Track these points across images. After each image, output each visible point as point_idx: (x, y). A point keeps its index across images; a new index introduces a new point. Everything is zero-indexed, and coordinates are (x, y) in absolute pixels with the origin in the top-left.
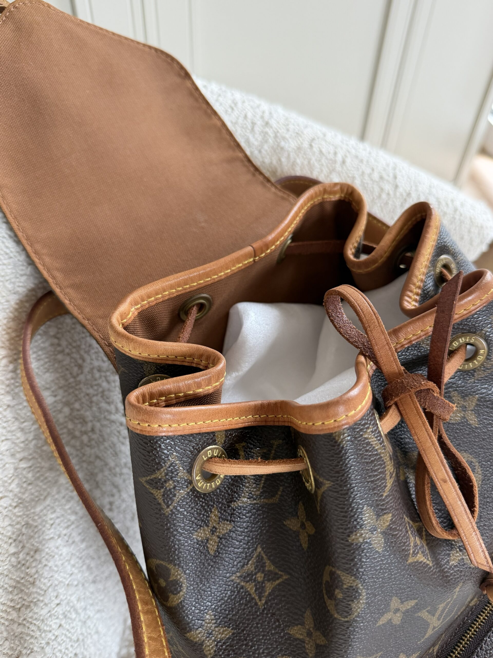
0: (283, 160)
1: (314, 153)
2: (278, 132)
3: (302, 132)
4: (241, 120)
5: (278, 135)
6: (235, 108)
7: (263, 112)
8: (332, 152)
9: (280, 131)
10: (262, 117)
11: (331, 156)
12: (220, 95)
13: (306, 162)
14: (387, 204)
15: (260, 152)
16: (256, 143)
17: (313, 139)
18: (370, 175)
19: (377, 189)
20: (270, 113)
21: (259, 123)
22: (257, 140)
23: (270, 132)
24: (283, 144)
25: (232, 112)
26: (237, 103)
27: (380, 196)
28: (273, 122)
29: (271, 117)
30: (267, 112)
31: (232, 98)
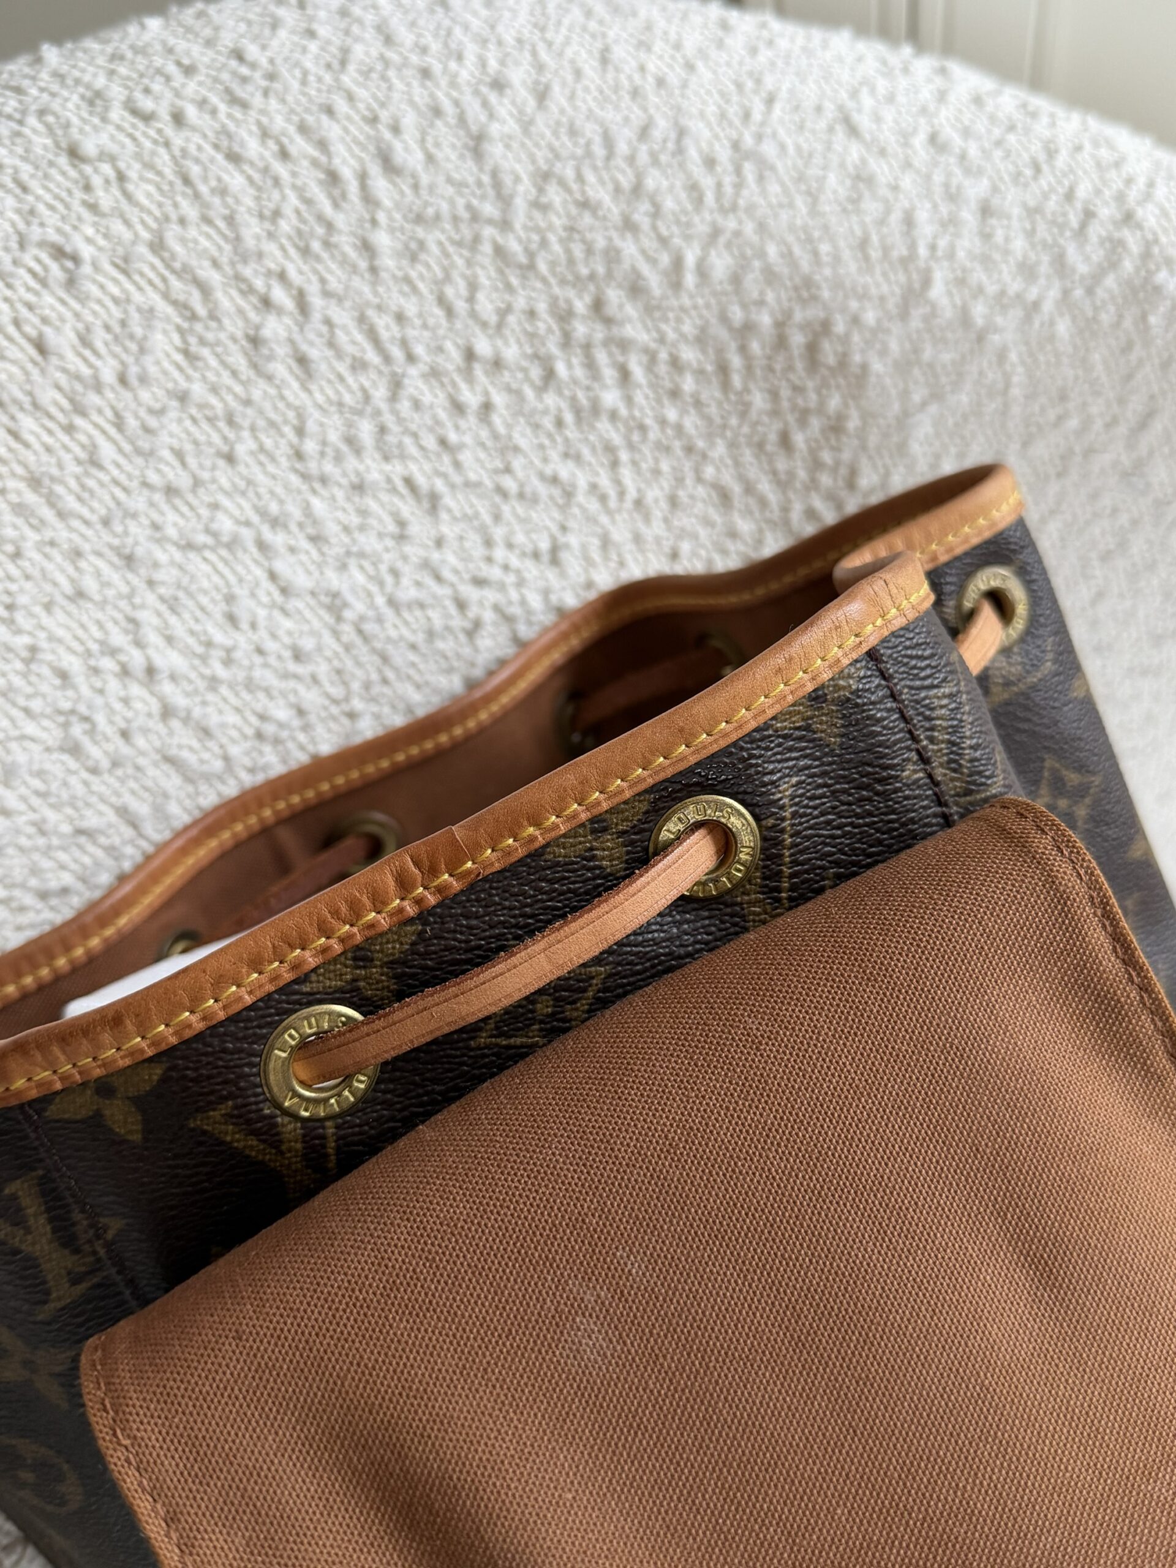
2: (1156, 241)
4: (1052, 204)
5: (1156, 250)
6: (1045, 168)
7: (1129, 181)
9: (1163, 239)
10: (1120, 198)
12: (1012, 128)
15: (1090, 291)
16: (1083, 269)
20: (1151, 184)
21: (1106, 212)
22: (1087, 259)
23: (1133, 241)
24: (1162, 276)
25: (1035, 178)
26: (1057, 151)
28: (1148, 215)
29: (1147, 196)
30: (1141, 182)
31: (1047, 133)
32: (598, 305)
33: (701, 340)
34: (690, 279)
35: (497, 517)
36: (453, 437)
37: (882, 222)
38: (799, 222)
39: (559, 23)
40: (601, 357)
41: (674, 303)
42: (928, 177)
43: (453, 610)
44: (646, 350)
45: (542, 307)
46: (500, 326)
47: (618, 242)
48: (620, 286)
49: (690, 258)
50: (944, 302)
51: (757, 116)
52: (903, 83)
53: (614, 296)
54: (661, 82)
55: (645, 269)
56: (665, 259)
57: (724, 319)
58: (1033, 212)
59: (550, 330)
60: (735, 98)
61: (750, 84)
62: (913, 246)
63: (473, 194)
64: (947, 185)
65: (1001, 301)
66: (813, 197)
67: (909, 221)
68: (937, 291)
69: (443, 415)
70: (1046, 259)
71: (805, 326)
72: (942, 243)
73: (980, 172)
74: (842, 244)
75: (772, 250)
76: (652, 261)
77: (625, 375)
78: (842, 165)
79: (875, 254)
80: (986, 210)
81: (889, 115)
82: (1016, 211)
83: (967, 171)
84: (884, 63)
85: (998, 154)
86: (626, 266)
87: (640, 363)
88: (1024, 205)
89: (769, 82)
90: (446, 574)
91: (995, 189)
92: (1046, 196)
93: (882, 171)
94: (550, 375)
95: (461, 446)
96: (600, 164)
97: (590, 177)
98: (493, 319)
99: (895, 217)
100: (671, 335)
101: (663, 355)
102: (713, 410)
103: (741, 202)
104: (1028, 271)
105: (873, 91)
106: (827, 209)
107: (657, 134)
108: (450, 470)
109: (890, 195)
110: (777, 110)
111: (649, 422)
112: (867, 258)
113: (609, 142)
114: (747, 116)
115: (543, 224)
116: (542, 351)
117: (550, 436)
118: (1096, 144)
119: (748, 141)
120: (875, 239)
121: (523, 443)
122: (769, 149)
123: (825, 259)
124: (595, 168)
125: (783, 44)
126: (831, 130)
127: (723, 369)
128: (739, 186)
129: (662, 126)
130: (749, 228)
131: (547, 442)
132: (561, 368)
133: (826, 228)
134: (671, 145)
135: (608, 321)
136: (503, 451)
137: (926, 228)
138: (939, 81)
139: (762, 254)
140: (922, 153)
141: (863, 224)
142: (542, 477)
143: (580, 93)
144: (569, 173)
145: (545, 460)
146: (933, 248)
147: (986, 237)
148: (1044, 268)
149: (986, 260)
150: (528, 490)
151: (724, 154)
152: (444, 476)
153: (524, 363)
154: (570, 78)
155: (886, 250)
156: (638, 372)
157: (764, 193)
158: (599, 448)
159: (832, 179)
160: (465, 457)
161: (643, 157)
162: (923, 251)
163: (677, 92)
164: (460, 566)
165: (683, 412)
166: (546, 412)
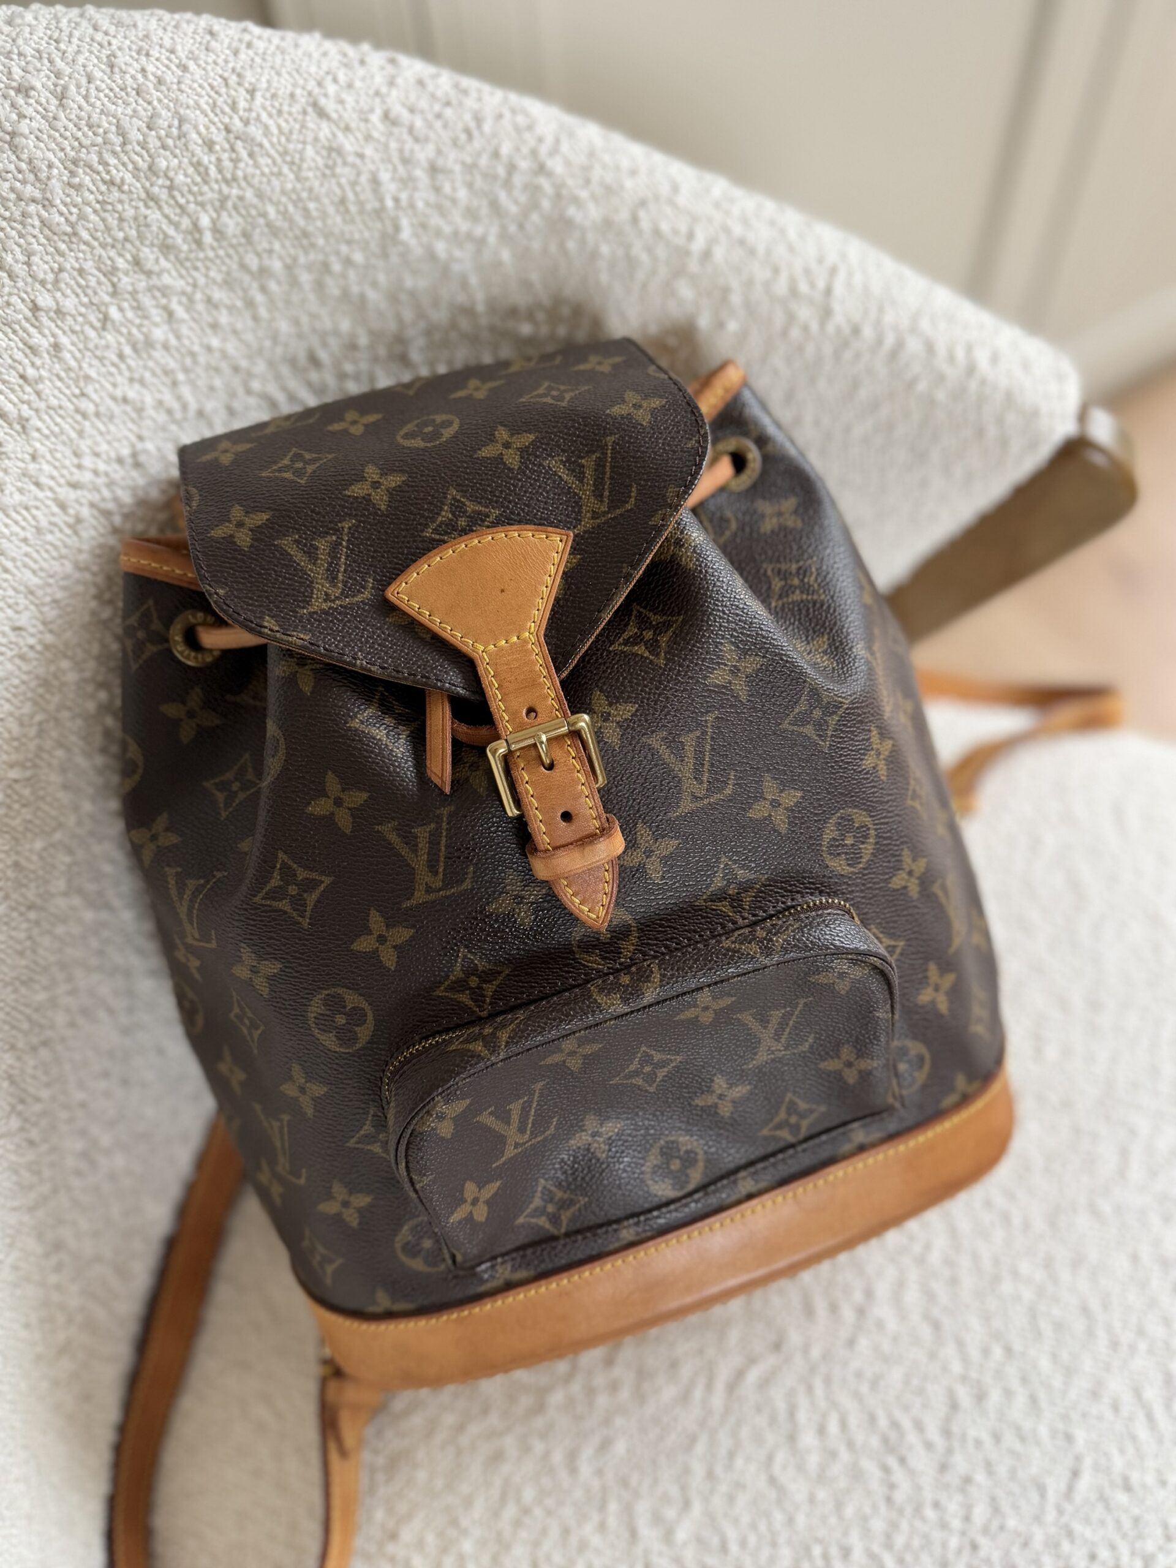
0: (571, 245)
1: (640, 233)
2: (564, 185)
3: (622, 187)
4: (484, 161)
5: (564, 192)
6: (476, 133)
7: (540, 140)
8: (683, 228)
9: (570, 182)
10: (534, 153)
11: (680, 241)
12: (448, 104)
13: (620, 252)
14: (800, 349)
15: (521, 227)
16: (513, 209)
17: (643, 203)
18: (767, 285)
19: (779, 319)
20: (557, 141)
21: (524, 165)
22: (516, 202)
23: (547, 186)
24: (571, 211)
25: (469, 141)
26: (483, 120)
27: (785, 333)
28: (556, 165)
29: (555, 151)
30: (549, 140)
31: (476, 106)
32: (137, 262)
33: (228, 283)
34: (208, 238)
35: (81, 433)
36: (31, 372)
37: (354, 184)
38: (289, 186)
39: (71, 36)
40: (147, 301)
41: (201, 255)
42: (386, 146)
43: (55, 509)
44: (184, 293)
45: (89, 265)
46: (56, 281)
47: (143, 210)
48: (152, 245)
49: (205, 221)
50: (413, 242)
51: (242, 104)
52: (361, 72)
53: (148, 255)
54: (160, 81)
55: (171, 231)
56: (186, 223)
57: (243, 266)
58: (470, 168)
59: (99, 283)
60: (223, 90)
61: (233, 79)
62: (381, 200)
63: (15, 179)
64: (401, 151)
65: (456, 238)
66: (296, 167)
67: (375, 181)
68: (406, 234)
69: (19, 356)
70: (485, 203)
71: (309, 268)
72: (404, 196)
73: (427, 140)
74: (326, 201)
75: (271, 210)
76: (176, 225)
77: (170, 314)
78: (316, 139)
79: (353, 209)
80: (434, 170)
81: (349, 99)
82: (457, 168)
83: (417, 140)
84: (345, 55)
85: (438, 124)
86: (154, 228)
87: (180, 303)
88: (463, 163)
89: (250, 77)
90: (43, 480)
91: (439, 152)
92: (479, 154)
93: (348, 144)
94: (106, 319)
95: (41, 379)
96: (118, 149)
97: (113, 161)
98: (50, 277)
99: (364, 179)
100: (202, 281)
101: (198, 296)
102: (249, 337)
103: (240, 173)
104: (472, 214)
105: (335, 80)
106: (311, 174)
107: (163, 123)
108: (33, 397)
109: (358, 161)
110: (259, 99)
111: (196, 348)
112: (347, 211)
113: (121, 132)
114: (234, 106)
115: (79, 200)
116: (95, 300)
117: (114, 364)
118: (513, 111)
119: (237, 124)
120: (351, 196)
121: (93, 373)
122: (254, 131)
123: (315, 214)
124: (114, 153)
125: (261, 45)
126: (305, 112)
127: (250, 304)
128: (236, 161)
129: (165, 117)
130: (249, 194)
131: (113, 370)
132: (114, 312)
133: (311, 190)
134: (175, 131)
135: (149, 274)
136: (76, 381)
137: (390, 187)
138: (390, 69)
139: (264, 215)
140: (381, 127)
141: (340, 185)
142: (114, 399)
143: (93, 92)
144: (94, 158)
145: (115, 385)
146: (396, 200)
147: (437, 190)
148: (485, 211)
149: (440, 209)
150: (102, 409)
151: (219, 137)
152: (28, 403)
153: (83, 310)
154: (84, 81)
155: (361, 204)
156: (180, 312)
157: (256, 165)
158: (159, 371)
159: (310, 151)
160: (46, 388)
161: (153, 143)
162: (390, 203)
163: (175, 87)
164: (55, 473)
165: (224, 340)
166: (107, 347)
